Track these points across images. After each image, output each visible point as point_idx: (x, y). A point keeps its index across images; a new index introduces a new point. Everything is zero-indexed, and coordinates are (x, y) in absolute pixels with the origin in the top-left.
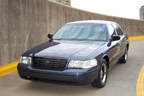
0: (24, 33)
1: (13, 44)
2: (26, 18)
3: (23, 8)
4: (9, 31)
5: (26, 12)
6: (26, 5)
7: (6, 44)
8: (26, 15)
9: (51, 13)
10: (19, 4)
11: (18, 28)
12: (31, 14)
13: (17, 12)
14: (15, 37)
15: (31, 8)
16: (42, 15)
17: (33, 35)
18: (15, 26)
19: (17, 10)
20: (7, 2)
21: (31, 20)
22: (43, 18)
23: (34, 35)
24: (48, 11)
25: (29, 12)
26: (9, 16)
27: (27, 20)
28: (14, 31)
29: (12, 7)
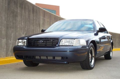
0: (20, 32)
1: (11, 40)
2: (23, 20)
3: (20, 11)
4: (7, 28)
5: (22, 15)
6: (23, 9)
7: (4, 39)
8: (23, 17)
9: (44, 20)
10: (17, 8)
11: (15, 27)
12: (27, 18)
13: (15, 13)
14: (12, 34)
15: (27, 13)
16: (36, 20)
18: (13, 25)
19: (15, 12)
20: (7, 4)
21: (27, 22)
22: (37, 22)
24: (42, 17)
25: (26, 16)
26: (8, 15)
27: (24, 22)
28: (11, 29)
29: (11, 9)
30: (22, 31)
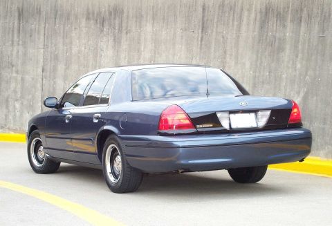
2: (300, 55)
3: (293, 32)
6: (303, 24)
8: (300, 47)
10: (284, 26)
11: (276, 80)
12: (315, 44)
13: (277, 44)
17: (315, 98)
18: (269, 75)
19: (277, 41)
21: (313, 57)
23: (317, 100)
25: (310, 39)
26: (257, 56)
27: (302, 59)
28: (265, 86)
29: (267, 35)
30: (296, 86)
